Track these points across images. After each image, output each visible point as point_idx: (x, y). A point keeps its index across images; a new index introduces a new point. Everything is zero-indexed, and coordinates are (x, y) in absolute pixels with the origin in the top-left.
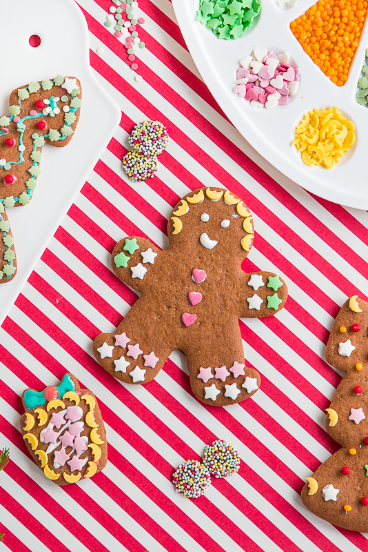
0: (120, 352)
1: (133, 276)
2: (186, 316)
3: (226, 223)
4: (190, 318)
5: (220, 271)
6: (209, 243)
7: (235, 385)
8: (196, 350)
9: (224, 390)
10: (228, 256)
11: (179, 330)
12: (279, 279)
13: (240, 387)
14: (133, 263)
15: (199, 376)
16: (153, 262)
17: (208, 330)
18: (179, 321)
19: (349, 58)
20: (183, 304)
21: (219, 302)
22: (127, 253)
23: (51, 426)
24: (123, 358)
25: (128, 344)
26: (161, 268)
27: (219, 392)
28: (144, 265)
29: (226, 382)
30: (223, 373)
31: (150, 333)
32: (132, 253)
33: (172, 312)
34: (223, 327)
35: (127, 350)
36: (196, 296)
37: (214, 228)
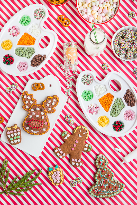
12: (91, 146)
18: (71, 149)
19: (109, 107)
21: (79, 147)
23: (54, 174)
26: (70, 138)
33: (70, 147)
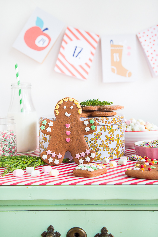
0: (49, 156)
1: (48, 131)
2: (67, 139)
3: (72, 107)
4: (68, 140)
5: (74, 123)
6: (68, 115)
7: (88, 157)
8: (73, 149)
9: (85, 160)
10: (75, 117)
11: (66, 144)
12: (93, 120)
13: (90, 157)
14: (46, 128)
15: (76, 157)
16: (52, 126)
17: (75, 142)
20: (65, 136)
21: (76, 132)
22: (44, 125)
24: (50, 158)
25: (51, 153)
27: (84, 160)
28: (50, 127)
29: (85, 157)
30: (83, 154)
31: (57, 148)
32: (45, 124)
33: (62, 139)
34: (80, 140)
35: (51, 155)
36: (69, 132)
37: (68, 110)
